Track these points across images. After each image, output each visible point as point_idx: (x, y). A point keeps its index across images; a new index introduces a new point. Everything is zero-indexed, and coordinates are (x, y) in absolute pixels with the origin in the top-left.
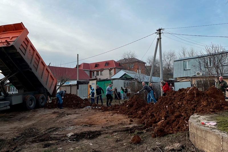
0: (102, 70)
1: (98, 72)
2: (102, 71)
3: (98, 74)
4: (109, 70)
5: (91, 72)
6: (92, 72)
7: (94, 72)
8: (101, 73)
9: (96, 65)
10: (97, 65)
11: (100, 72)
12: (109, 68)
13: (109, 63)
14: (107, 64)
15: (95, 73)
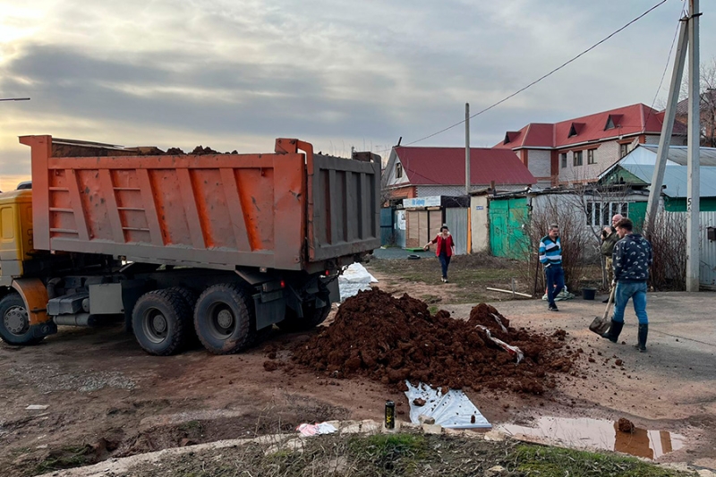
0: (593, 146)
1: (580, 152)
2: (592, 150)
3: (578, 162)
4: (621, 145)
5: (554, 152)
6: (560, 155)
7: (564, 155)
8: (589, 156)
9: (573, 128)
10: (576, 128)
11: (585, 153)
12: (621, 137)
13: (621, 116)
14: (611, 122)
15: (570, 155)
